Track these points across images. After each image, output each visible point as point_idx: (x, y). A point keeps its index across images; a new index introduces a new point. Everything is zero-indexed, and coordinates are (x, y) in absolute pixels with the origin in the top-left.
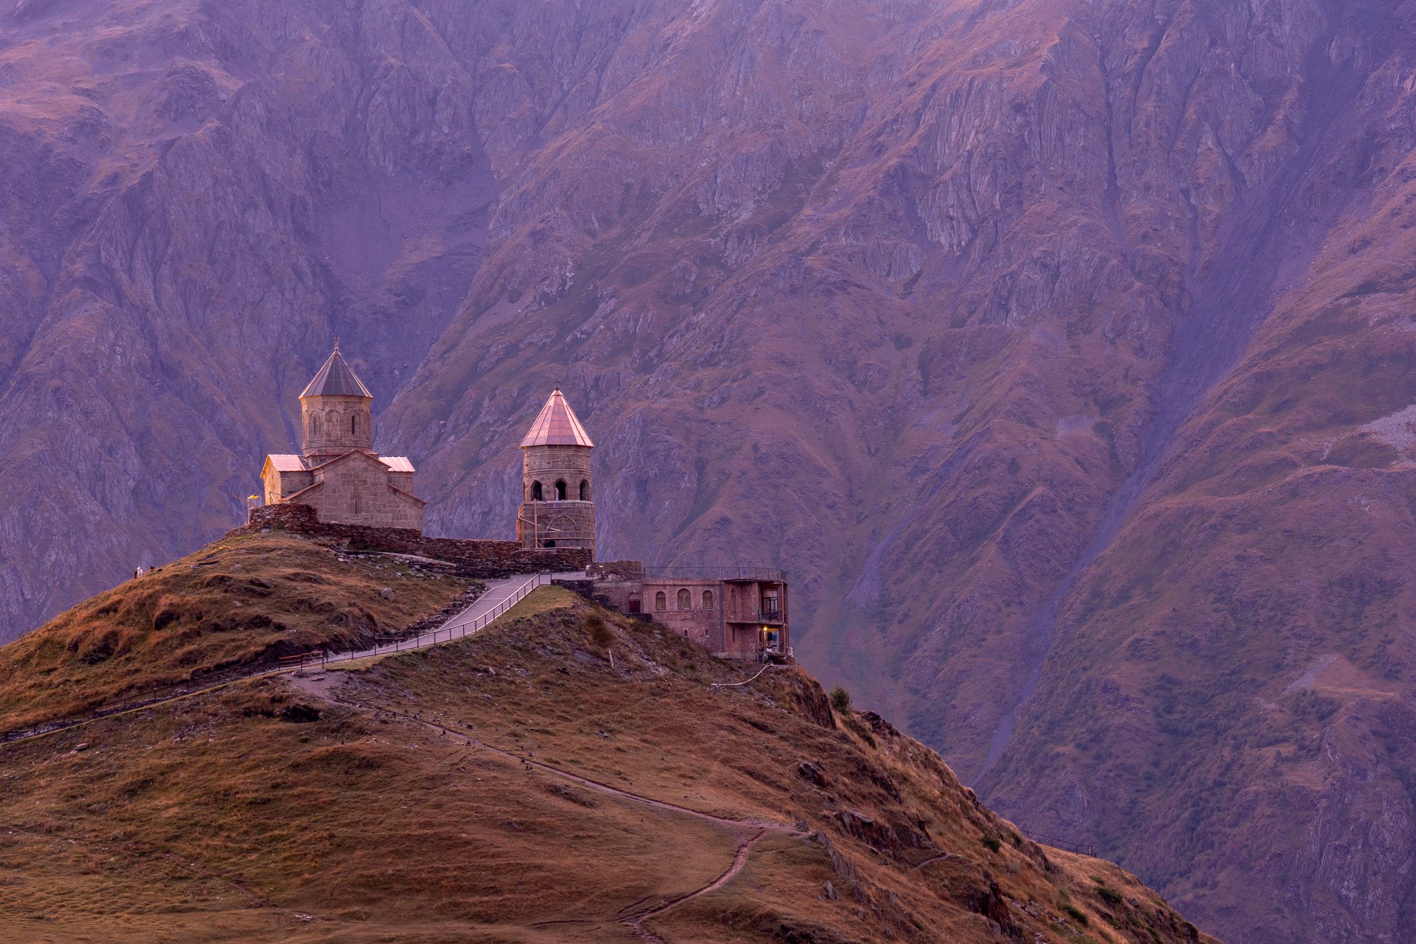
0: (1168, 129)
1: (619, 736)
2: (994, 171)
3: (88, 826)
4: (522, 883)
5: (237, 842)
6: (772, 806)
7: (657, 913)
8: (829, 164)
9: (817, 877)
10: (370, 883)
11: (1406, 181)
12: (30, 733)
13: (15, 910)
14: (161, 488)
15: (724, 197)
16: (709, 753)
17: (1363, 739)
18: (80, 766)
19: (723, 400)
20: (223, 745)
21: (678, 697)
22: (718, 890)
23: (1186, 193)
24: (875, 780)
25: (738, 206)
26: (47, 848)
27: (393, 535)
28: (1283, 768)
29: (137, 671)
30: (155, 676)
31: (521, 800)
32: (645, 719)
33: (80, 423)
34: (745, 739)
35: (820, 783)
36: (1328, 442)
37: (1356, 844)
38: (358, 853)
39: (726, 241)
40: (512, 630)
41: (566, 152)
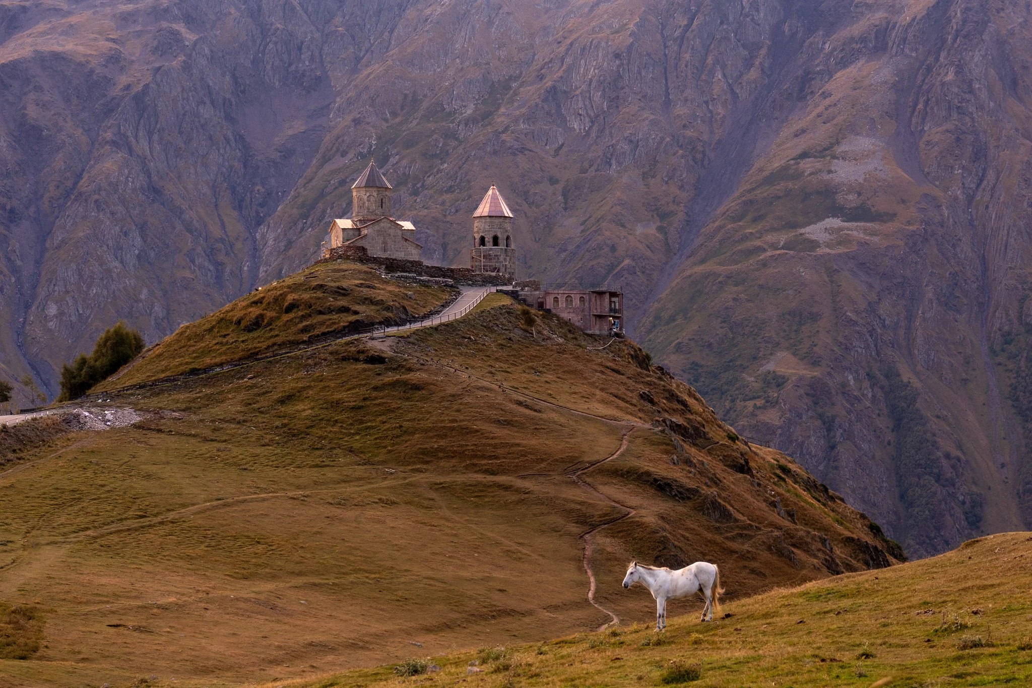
0: (697, 68)
1: (545, 375)
2: (604, 90)
3: (260, 420)
4: (510, 454)
5: (347, 429)
6: (631, 414)
7: (586, 471)
8: (514, 85)
9: (667, 452)
10: (425, 452)
11: (825, 98)
12: (218, 370)
13: (230, 465)
14: (152, 255)
15: (458, 102)
16: (592, 384)
17: (800, 397)
18: (251, 387)
19: (457, 211)
20: (332, 376)
21: (571, 354)
22: (616, 458)
23: (707, 103)
24: (679, 401)
25: (465, 106)
26: (240, 432)
27: (408, 264)
28: (758, 412)
29: (277, 336)
30: (288, 339)
31: (503, 408)
32: (557, 366)
33: (109, 219)
34: (610, 378)
35: (652, 402)
36: (783, 238)
37: (796, 454)
38: (417, 436)
39: (459, 126)
40: (480, 316)
41: (372, 76)
